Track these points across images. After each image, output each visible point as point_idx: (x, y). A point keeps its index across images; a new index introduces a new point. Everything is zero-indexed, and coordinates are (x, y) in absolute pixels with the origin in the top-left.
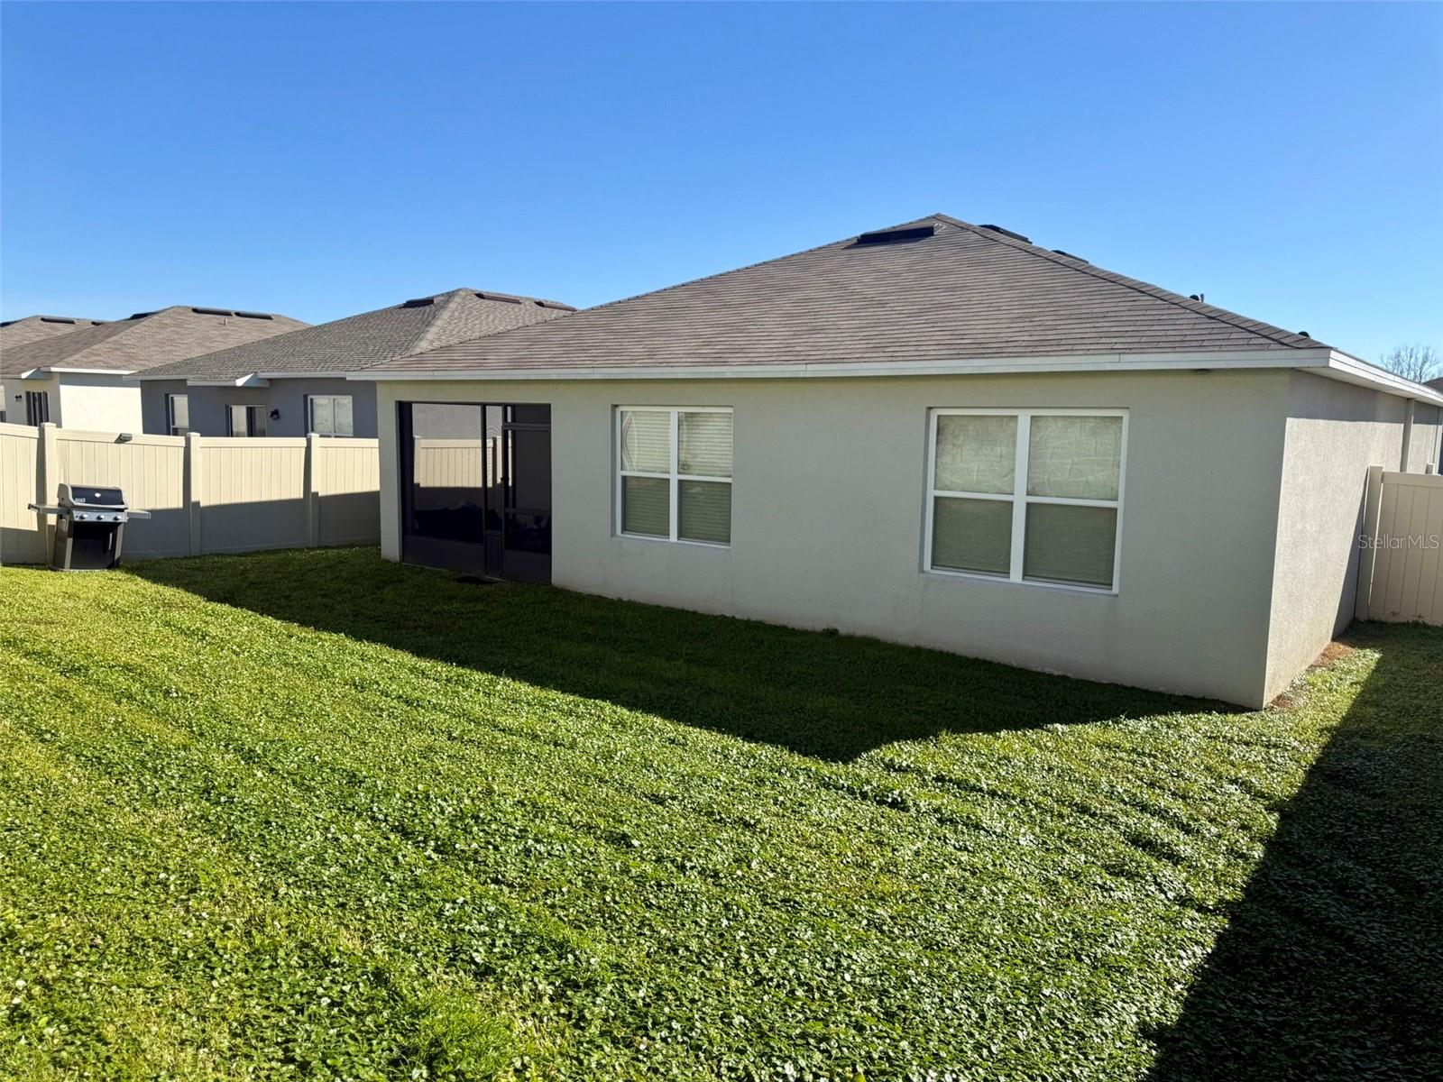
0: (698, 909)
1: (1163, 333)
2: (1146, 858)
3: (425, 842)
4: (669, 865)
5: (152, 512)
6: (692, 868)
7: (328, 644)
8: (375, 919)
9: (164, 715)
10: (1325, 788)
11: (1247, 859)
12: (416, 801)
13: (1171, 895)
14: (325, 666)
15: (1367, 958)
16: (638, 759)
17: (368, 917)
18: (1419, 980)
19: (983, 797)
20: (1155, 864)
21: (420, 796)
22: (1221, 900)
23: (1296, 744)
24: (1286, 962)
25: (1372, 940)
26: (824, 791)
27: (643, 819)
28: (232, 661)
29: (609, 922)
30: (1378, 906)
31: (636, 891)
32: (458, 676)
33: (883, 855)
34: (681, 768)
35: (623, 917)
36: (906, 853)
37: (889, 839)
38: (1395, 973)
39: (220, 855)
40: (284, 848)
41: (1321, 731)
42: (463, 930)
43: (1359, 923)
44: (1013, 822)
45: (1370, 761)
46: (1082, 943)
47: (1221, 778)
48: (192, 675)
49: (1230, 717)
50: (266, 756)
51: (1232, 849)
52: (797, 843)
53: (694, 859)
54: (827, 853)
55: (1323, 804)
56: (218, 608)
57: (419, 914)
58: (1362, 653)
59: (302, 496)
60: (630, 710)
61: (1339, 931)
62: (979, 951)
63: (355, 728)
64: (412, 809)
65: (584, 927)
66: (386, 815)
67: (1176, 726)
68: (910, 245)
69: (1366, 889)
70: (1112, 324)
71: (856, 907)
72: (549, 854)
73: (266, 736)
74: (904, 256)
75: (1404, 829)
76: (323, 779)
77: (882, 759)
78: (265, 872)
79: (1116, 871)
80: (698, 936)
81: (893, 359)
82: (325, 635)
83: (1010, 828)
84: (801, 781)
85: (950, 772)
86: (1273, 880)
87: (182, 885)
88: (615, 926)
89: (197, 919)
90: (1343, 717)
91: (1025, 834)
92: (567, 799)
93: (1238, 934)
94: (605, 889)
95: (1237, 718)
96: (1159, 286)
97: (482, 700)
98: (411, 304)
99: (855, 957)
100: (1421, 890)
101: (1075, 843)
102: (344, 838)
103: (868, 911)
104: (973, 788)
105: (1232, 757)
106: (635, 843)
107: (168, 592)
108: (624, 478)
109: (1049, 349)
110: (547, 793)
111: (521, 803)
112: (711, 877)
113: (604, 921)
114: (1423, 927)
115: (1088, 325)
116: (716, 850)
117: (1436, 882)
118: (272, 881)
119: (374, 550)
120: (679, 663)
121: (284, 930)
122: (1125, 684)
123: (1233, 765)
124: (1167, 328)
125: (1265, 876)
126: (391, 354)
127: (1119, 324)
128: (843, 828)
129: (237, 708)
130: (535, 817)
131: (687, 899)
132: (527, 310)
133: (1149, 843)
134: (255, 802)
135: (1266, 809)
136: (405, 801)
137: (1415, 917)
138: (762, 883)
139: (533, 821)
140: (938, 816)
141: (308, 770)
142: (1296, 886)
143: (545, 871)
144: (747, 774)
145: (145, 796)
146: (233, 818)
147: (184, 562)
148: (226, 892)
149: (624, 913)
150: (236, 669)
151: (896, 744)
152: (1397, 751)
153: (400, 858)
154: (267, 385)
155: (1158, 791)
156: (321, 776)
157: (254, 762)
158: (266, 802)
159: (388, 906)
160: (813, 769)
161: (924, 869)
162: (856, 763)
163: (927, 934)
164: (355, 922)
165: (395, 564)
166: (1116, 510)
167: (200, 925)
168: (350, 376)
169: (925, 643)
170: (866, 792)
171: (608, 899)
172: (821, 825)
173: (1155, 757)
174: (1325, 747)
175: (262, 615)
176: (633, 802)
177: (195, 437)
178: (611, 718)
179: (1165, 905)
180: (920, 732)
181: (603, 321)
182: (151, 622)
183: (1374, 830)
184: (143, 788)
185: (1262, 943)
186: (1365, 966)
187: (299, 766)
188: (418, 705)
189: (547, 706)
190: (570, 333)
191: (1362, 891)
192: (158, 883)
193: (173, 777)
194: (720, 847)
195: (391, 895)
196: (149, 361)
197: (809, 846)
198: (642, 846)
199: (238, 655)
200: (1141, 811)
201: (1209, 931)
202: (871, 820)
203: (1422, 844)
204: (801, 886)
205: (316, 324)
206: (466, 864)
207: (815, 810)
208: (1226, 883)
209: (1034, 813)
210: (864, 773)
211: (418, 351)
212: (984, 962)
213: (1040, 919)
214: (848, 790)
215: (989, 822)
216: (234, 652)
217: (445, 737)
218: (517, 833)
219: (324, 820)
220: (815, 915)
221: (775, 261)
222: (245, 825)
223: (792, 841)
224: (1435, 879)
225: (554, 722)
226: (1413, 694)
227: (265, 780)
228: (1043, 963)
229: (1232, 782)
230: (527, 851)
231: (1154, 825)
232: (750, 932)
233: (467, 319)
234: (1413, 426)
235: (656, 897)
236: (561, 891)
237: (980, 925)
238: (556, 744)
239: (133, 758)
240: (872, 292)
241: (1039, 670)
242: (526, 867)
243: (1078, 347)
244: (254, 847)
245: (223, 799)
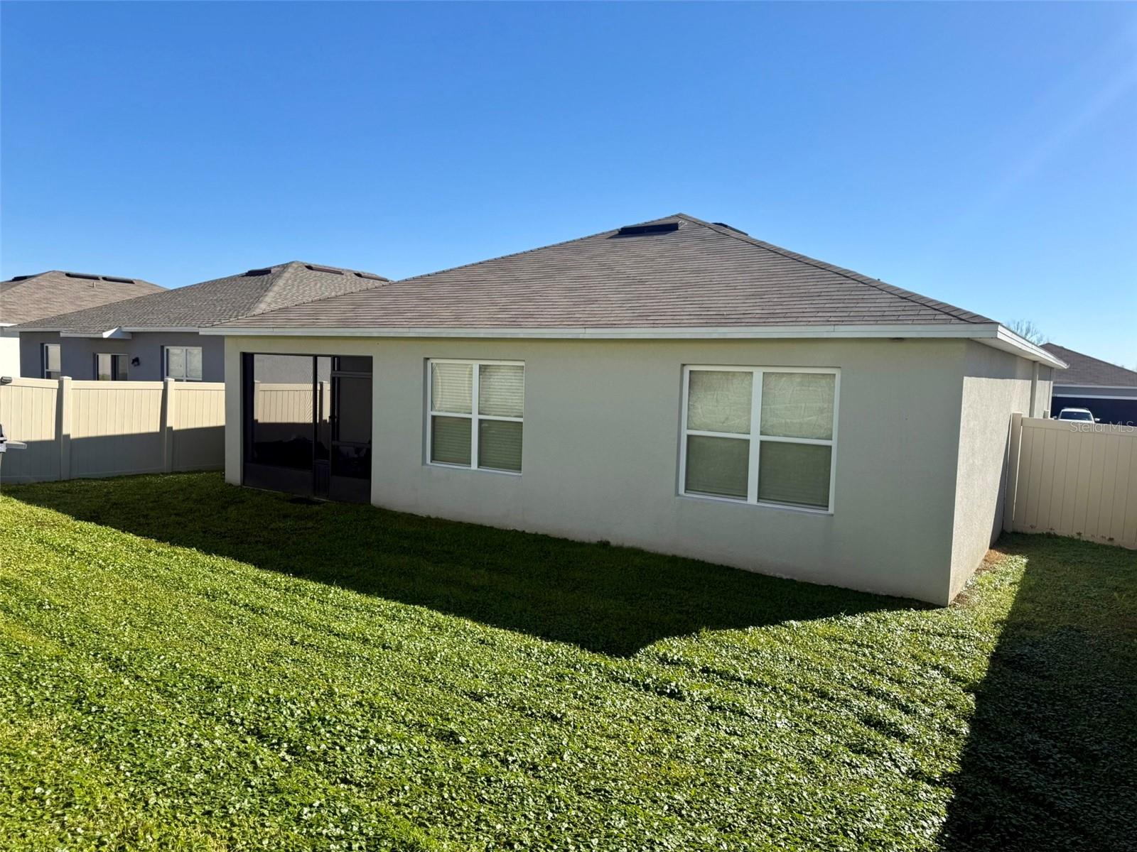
0: (525, 802)
1: (867, 309)
2: (880, 737)
3: (279, 744)
4: (494, 760)
5: (27, 443)
6: (514, 762)
7: (183, 555)
8: (239, 826)
9: (37, 626)
10: (1005, 671)
11: (957, 735)
12: (268, 704)
13: (904, 769)
14: (181, 578)
15: (1068, 821)
16: (456, 660)
17: (233, 825)
18: (1113, 840)
19: (742, 685)
20: (887, 742)
21: (272, 700)
22: (945, 774)
23: (978, 635)
24: (1007, 830)
25: (1069, 805)
26: (614, 685)
27: (467, 717)
28: (98, 574)
29: (448, 818)
30: (1066, 774)
31: (470, 787)
32: (295, 586)
33: (670, 743)
34: (493, 667)
35: (461, 813)
36: (688, 739)
37: (674, 727)
38: (1092, 835)
39: (92, 765)
40: (152, 756)
41: (995, 623)
42: (321, 834)
43: (1055, 790)
44: (770, 708)
45: (1035, 648)
46: (846, 819)
47: (925, 665)
48: (63, 588)
49: (924, 612)
50: (131, 664)
51: (944, 727)
52: (598, 734)
53: (515, 754)
54: (624, 742)
55: (1007, 685)
56: (84, 526)
57: (279, 819)
58: (1013, 558)
59: (158, 430)
60: (444, 614)
61: (1041, 798)
62: (765, 831)
63: (209, 635)
64: (265, 712)
65: (427, 823)
66: (243, 719)
67: (884, 621)
68: (660, 237)
69: (1054, 759)
70: (825, 302)
71: (658, 794)
72: (390, 754)
73: (131, 644)
74: (655, 245)
75: (1072, 706)
76: (184, 685)
77: (657, 654)
78: (135, 781)
79: (858, 749)
80: (528, 829)
81: (654, 325)
82: (179, 550)
83: (768, 713)
84: (594, 676)
85: (713, 664)
86: (981, 753)
87: (57, 798)
88: (454, 822)
89: (73, 835)
90: (1009, 612)
91: (780, 718)
92: (399, 698)
93: (963, 804)
94: (442, 785)
95: (930, 614)
96: (859, 272)
97: (317, 608)
98: (252, 273)
99: (666, 844)
100: (1095, 759)
101: (821, 725)
102: (206, 744)
103: (668, 797)
104: (733, 678)
105: (931, 647)
106: (463, 739)
107: (41, 512)
108: (434, 418)
109: (778, 320)
110: (381, 694)
111: (359, 703)
112: (531, 769)
113: (445, 817)
114: (1105, 791)
115: (807, 302)
116: (532, 743)
117: (1105, 751)
118: (142, 791)
119: (219, 475)
120: (482, 571)
121: (156, 843)
122: (840, 587)
123: (932, 653)
124: (869, 305)
125: (974, 749)
126: (235, 313)
127: (831, 301)
128: (633, 718)
129: (103, 619)
130: (373, 716)
131: (515, 794)
132: (348, 280)
133: (879, 723)
134: (123, 711)
135: (964, 691)
136: (258, 705)
137: (1096, 784)
138: (574, 774)
139: (372, 721)
140: (709, 704)
141: (170, 678)
142: (1000, 758)
143: (387, 770)
144: (548, 670)
145: (21, 707)
146: (103, 727)
147: (55, 486)
148: (99, 805)
149: (461, 809)
150: (101, 581)
151: (666, 640)
152: (1055, 639)
153: (258, 762)
154: (129, 337)
155: (878, 677)
156: (182, 682)
157: (121, 670)
158: (133, 710)
159: (251, 812)
160: (603, 664)
161: (705, 754)
162: (636, 657)
163: (719, 817)
164: (221, 830)
165: (237, 487)
166: (831, 447)
167: (75, 842)
168: (202, 332)
169: (681, 553)
170: (648, 684)
171: (446, 796)
172: (615, 716)
173: (872, 647)
174: (1000, 637)
175: (124, 532)
176: (455, 700)
177: (67, 380)
178: (429, 622)
179: (901, 778)
180: (683, 630)
181: (415, 290)
182: (25, 539)
183: (1049, 707)
184: (19, 700)
185: (985, 812)
186: (1067, 829)
187: (161, 673)
188: (263, 613)
189: (373, 612)
190: (389, 299)
191: (1051, 761)
192: (35, 798)
193: (47, 688)
194: (535, 741)
195: (253, 801)
196: (27, 316)
197: (608, 737)
198: (468, 742)
199: (103, 568)
200: (868, 694)
201: (940, 802)
202: (656, 710)
203: (1087, 718)
204: (608, 776)
205: (172, 288)
206: (317, 765)
207: (609, 702)
208: (944, 757)
209: (784, 698)
210: (643, 666)
211: (258, 311)
212: (770, 841)
213: (807, 797)
214: (633, 683)
215: (751, 709)
216: (100, 566)
217: (288, 642)
218: (360, 733)
219: (187, 726)
220: (623, 802)
221: (553, 246)
222: (115, 734)
223: (594, 732)
224: (1105, 748)
225: (381, 626)
226: (1058, 592)
227: (131, 687)
228: (819, 840)
229: (935, 668)
230: (370, 751)
231: (880, 707)
232: (572, 823)
233: (298, 286)
234: (1038, 382)
235: (488, 792)
236: (404, 789)
237: (761, 806)
238: (384, 647)
239: (10, 670)
240: (633, 272)
241: (772, 574)
242: (371, 766)
243: (800, 319)
244: (124, 756)
245: (94, 709)
